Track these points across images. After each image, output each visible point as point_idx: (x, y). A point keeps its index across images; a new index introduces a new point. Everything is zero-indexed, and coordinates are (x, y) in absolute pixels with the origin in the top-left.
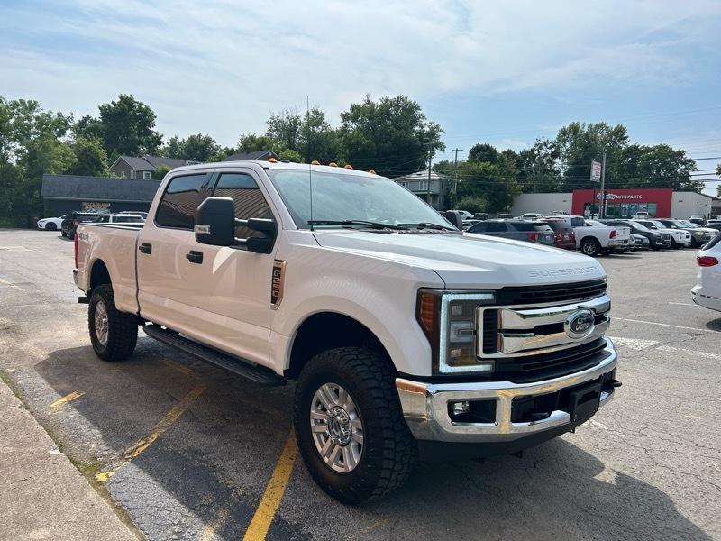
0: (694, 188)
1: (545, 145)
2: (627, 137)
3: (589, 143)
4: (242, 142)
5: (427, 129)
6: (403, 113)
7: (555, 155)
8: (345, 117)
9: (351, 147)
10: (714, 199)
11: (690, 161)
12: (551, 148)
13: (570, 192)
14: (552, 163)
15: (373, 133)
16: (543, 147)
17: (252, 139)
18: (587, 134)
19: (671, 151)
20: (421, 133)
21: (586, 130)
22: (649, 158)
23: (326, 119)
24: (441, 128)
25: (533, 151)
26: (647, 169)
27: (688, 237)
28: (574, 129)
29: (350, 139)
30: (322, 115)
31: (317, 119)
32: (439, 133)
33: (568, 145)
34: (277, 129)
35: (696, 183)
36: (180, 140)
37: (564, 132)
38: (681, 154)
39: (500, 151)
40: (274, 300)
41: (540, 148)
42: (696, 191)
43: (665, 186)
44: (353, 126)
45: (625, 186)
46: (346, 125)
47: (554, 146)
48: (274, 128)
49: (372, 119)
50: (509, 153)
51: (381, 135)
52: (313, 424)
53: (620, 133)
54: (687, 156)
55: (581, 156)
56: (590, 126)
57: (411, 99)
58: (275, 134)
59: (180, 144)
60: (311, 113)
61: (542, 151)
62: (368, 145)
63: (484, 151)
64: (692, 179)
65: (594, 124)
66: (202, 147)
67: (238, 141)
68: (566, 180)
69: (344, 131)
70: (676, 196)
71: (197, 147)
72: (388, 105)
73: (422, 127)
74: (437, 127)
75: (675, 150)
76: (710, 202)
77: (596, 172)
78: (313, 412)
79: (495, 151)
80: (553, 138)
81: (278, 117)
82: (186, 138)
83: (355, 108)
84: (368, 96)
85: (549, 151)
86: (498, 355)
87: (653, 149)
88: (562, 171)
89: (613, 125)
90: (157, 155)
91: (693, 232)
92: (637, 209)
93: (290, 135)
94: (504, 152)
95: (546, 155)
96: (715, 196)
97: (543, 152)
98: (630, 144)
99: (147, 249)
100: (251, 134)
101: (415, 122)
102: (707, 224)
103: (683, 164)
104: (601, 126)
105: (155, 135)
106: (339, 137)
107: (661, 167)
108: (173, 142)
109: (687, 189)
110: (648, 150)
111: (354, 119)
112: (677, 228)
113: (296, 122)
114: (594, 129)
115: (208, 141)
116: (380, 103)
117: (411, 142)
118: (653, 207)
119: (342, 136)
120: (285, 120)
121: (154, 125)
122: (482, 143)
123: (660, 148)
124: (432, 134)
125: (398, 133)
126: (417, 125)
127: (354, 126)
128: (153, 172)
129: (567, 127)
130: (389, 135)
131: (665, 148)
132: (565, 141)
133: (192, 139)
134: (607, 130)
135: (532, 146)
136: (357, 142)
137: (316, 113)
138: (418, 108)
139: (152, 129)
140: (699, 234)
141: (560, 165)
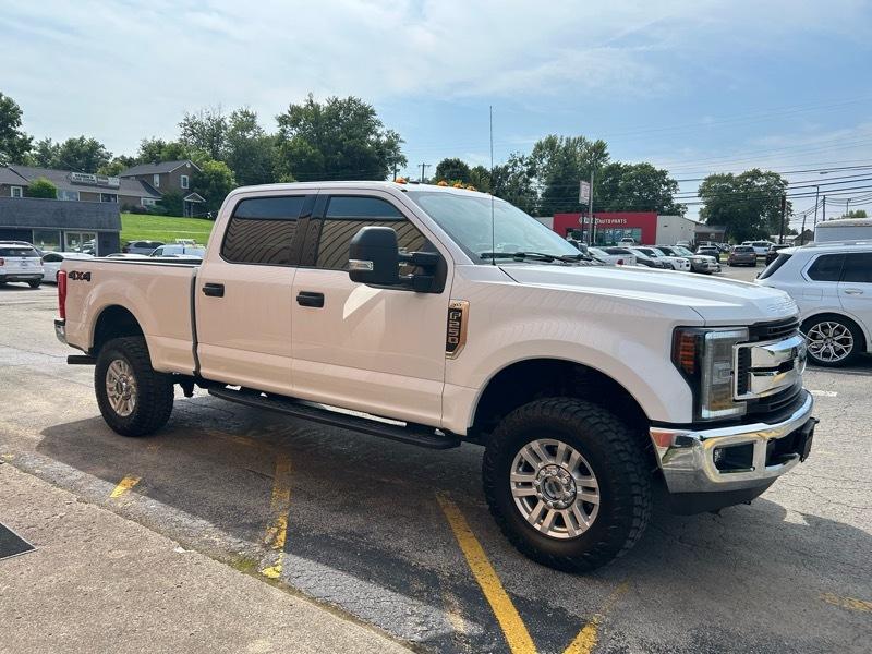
0: (676, 211)
1: (521, 161)
2: (607, 154)
3: (568, 159)
4: (144, 149)
5: (384, 139)
6: (356, 118)
7: (531, 173)
8: (282, 120)
9: (292, 158)
10: (697, 224)
11: (672, 181)
12: (527, 164)
13: (549, 216)
14: (527, 182)
15: (319, 142)
16: (519, 164)
17: (160, 146)
18: (565, 150)
19: (653, 170)
20: (378, 144)
21: (564, 144)
22: (631, 178)
23: (259, 122)
24: (401, 137)
25: (506, 167)
26: (630, 189)
27: (687, 265)
28: (551, 143)
29: (291, 149)
30: (253, 117)
31: (247, 122)
32: (399, 144)
33: (545, 162)
34: (194, 134)
35: (679, 206)
36: (54, 144)
37: (540, 147)
38: (663, 173)
39: (471, 167)
40: (452, 347)
41: (515, 164)
42: (679, 214)
43: (647, 209)
44: (292, 133)
45: (607, 210)
46: (284, 131)
47: (530, 163)
48: (189, 132)
49: (317, 124)
50: (480, 169)
51: (330, 144)
52: (513, 488)
53: (599, 150)
54: (670, 177)
55: (560, 175)
56: (568, 140)
57: (366, 101)
58: (192, 140)
59: (54, 149)
60: (239, 114)
61: (517, 168)
62: (313, 156)
63: (454, 167)
64: (675, 202)
65: (572, 138)
66: (85, 154)
67: (139, 147)
68: (544, 203)
69: (282, 137)
70: (661, 220)
71: (79, 154)
72: (336, 108)
73: (379, 136)
74: (396, 137)
75: (658, 169)
76: (694, 227)
77: (585, 193)
78: (513, 473)
79: (466, 167)
80: (529, 153)
81: (194, 117)
82: (62, 141)
83: (294, 110)
84: (310, 95)
85: (525, 169)
86: (749, 396)
87: (635, 168)
88: (540, 192)
89: (592, 140)
90: (26, 164)
91: (691, 260)
92: (622, 234)
93: (212, 142)
94: (475, 169)
95: (522, 173)
96: (697, 220)
97: (518, 170)
98: (611, 162)
99: (215, 290)
100: (156, 139)
101: (370, 130)
102: (699, 251)
103: (666, 184)
104: (581, 140)
105: (21, 137)
106: (276, 145)
107: (643, 188)
108: (44, 147)
109: (670, 213)
110: (629, 168)
111: (295, 124)
112: (676, 256)
113: (219, 125)
114: (572, 144)
115: (94, 146)
116: (326, 104)
117: (367, 153)
118: (638, 233)
119: (279, 145)
120: (204, 121)
121: (19, 124)
122: (451, 157)
123: (641, 166)
124: (391, 145)
125: (351, 143)
126: (372, 133)
127: (294, 132)
128: (25, 188)
129: (543, 140)
130: (340, 145)
131: (647, 166)
132: (542, 157)
133: (71, 143)
134: (587, 145)
135: (506, 163)
136: (301, 151)
137: (246, 114)
138: (372, 112)
139: (18, 129)
140: (698, 261)
141: (537, 185)
